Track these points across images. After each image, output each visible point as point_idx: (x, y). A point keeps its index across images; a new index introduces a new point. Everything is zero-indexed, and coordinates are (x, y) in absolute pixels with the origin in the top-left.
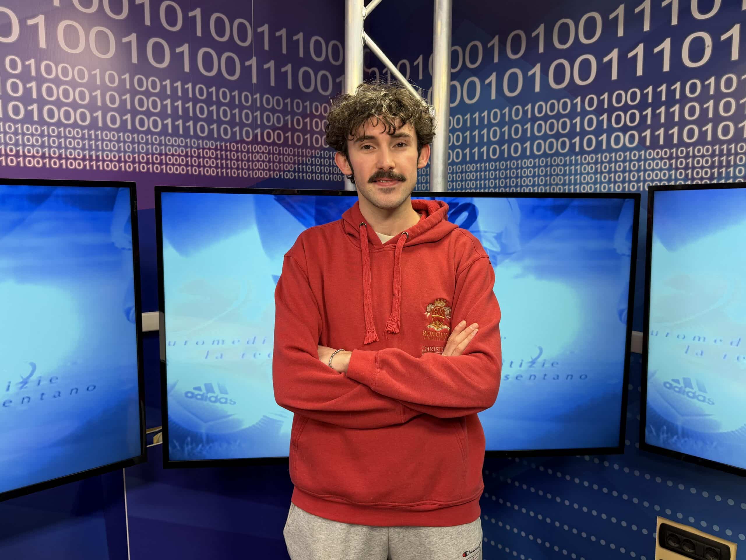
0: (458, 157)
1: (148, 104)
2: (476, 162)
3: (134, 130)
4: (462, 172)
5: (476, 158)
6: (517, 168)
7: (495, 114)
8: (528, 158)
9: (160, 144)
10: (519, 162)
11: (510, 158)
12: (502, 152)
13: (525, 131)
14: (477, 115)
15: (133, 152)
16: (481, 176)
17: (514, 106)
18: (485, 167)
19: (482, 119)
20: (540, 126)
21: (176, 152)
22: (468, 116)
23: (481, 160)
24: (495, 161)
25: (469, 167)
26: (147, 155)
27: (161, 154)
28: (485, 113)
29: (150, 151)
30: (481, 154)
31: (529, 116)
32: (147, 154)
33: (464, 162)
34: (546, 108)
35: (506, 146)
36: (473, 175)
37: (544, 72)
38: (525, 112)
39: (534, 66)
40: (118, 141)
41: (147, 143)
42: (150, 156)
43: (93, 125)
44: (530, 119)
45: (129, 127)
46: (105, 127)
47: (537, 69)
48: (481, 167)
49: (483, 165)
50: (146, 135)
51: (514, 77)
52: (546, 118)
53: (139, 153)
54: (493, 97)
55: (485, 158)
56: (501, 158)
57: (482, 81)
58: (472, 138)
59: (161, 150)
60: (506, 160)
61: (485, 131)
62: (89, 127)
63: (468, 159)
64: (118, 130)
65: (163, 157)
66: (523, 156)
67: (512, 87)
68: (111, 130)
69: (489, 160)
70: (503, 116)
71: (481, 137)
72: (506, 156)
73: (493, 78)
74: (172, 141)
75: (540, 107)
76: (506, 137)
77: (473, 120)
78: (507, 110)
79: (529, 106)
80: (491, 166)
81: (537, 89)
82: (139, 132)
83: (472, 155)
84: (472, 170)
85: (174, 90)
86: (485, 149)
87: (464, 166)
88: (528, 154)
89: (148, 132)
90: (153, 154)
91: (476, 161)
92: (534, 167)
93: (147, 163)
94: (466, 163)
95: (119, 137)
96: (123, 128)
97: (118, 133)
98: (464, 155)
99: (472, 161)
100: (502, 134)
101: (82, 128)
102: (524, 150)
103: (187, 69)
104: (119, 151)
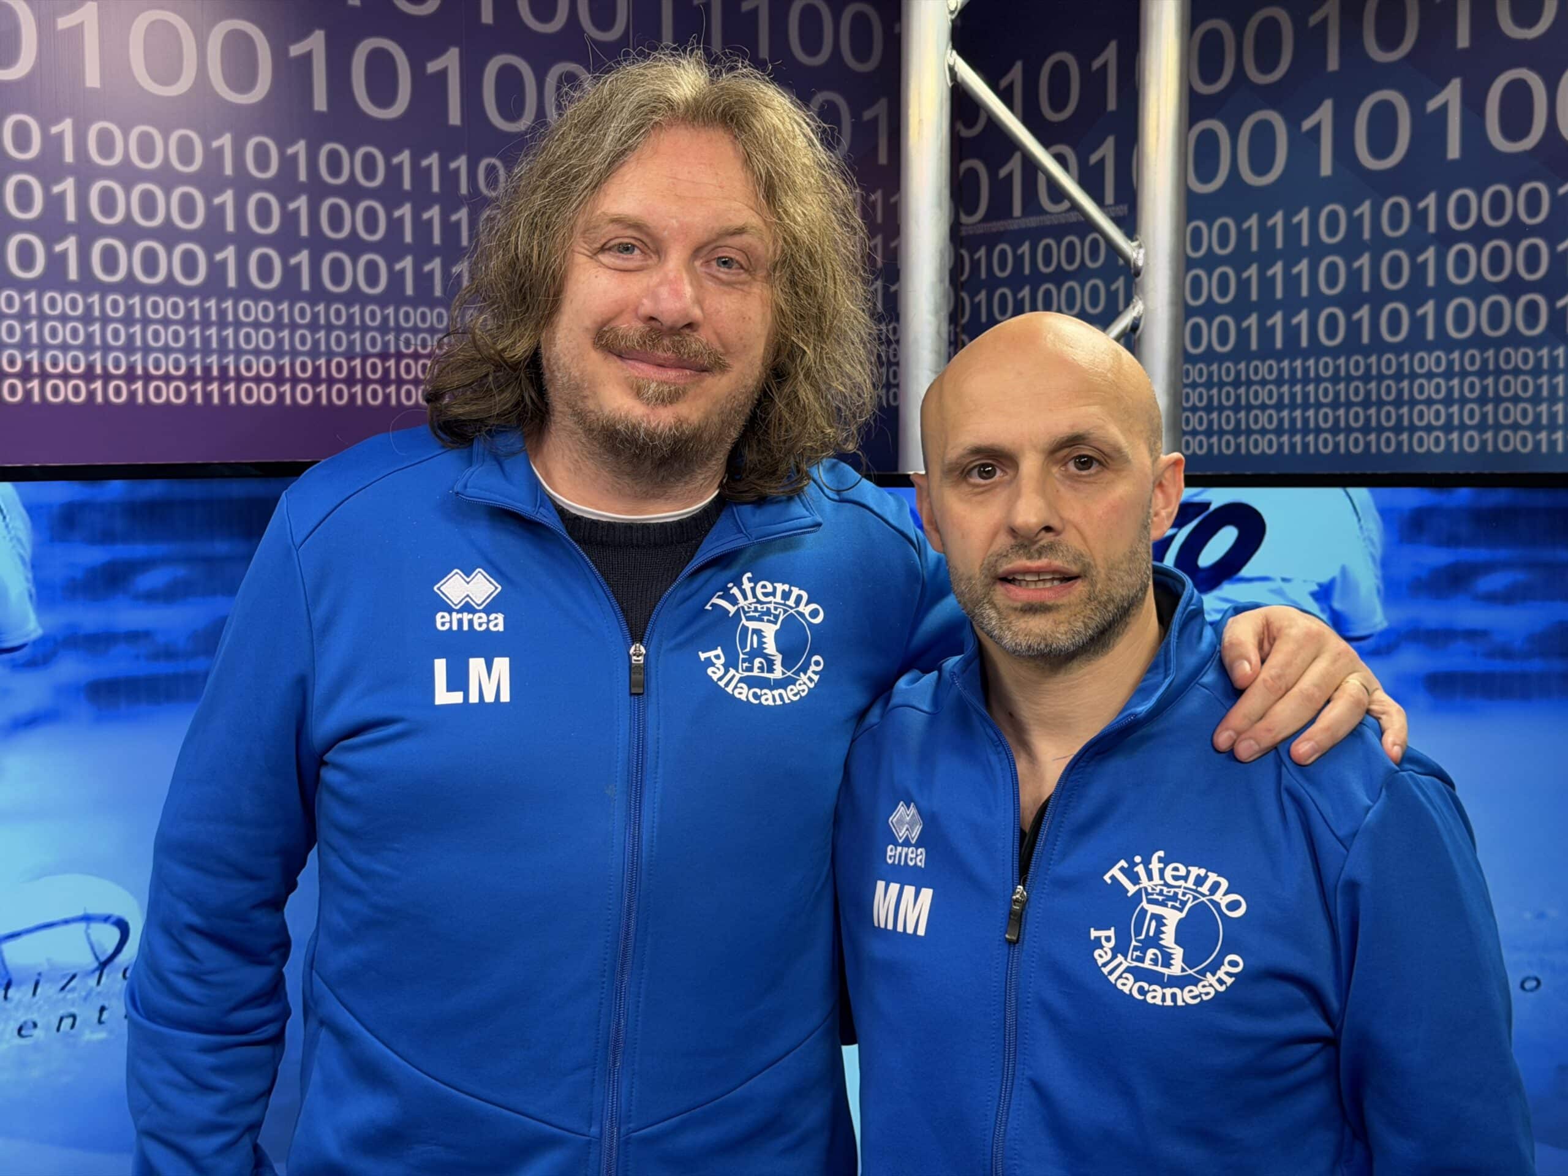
0: (1223, 339)
1: (353, 219)
2: (1279, 356)
3: (318, 294)
4: (1236, 383)
5: (1279, 344)
6: (1399, 376)
7: (1333, 217)
8: (1430, 347)
9: (384, 329)
10: (1405, 358)
11: (1378, 346)
12: (1354, 328)
13: (1419, 270)
14: (1278, 218)
15: (314, 353)
16: (1293, 396)
17: (1387, 197)
18: (1306, 370)
19: (1293, 232)
20: (1462, 256)
21: (424, 346)
22: (1253, 221)
23: (1292, 348)
24: (1335, 353)
25: (1256, 369)
26: (350, 359)
27: (384, 356)
28: (1304, 215)
29: (358, 349)
30: (1292, 333)
31: (1432, 228)
32: (350, 356)
33: (1241, 352)
34: (1480, 206)
35: (1364, 312)
36: (1270, 393)
37: (1473, 106)
38: (1420, 217)
39: (1443, 84)
40: (277, 325)
41: (349, 328)
42: (357, 362)
43: (215, 286)
44: (1434, 235)
45: (306, 286)
46: (245, 290)
47: (1452, 94)
48: (1293, 371)
49: (1298, 363)
50: (349, 305)
51: (1384, 116)
52: (1480, 235)
53: (330, 355)
54: (1326, 168)
55: (1304, 343)
56: (1353, 344)
57: (1293, 123)
58: (1267, 284)
59: (386, 344)
60: (1366, 352)
61: (1303, 266)
62: (203, 292)
63: (1254, 346)
64: (275, 296)
65: (392, 363)
66: (1416, 342)
67: (1381, 145)
68: (257, 295)
69: (1316, 350)
70: (1355, 224)
71: (1292, 282)
72: (1365, 339)
73: (1324, 115)
74: (415, 317)
75: (1463, 202)
76: (1366, 287)
77: (1267, 234)
78: (1365, 208)
79: (1431, 200)
80: (1323, 366)
81: (1454, 151)
82: (330, 298)
83: (1266, 334)
84: (1268, 377)
85: (421, 176)
86: (1303, 317)
87: (1242, 366)
88: (1430, 335)
89: (354, 296)
90: (365, 357)
91: (1279, 351)
92: (1448, 374)
93: (350, 381)
94: (1249, 357)
95: (279, 315)
96: (289, 290)
97: (277, 302)
98: (1243, 335)
99: (1267, 351)
100: (1355, 276)
101: (187, 294)
102: (1418, 324)
103: (455, 117)
104: (278, 353)
